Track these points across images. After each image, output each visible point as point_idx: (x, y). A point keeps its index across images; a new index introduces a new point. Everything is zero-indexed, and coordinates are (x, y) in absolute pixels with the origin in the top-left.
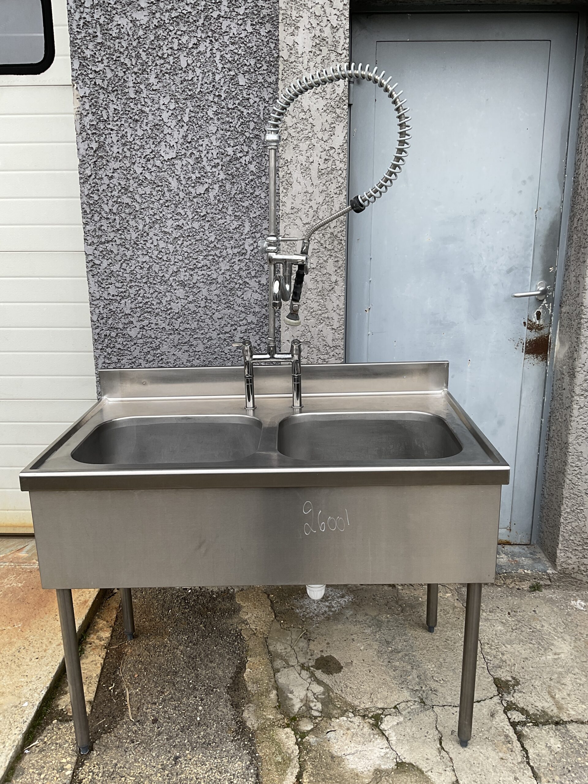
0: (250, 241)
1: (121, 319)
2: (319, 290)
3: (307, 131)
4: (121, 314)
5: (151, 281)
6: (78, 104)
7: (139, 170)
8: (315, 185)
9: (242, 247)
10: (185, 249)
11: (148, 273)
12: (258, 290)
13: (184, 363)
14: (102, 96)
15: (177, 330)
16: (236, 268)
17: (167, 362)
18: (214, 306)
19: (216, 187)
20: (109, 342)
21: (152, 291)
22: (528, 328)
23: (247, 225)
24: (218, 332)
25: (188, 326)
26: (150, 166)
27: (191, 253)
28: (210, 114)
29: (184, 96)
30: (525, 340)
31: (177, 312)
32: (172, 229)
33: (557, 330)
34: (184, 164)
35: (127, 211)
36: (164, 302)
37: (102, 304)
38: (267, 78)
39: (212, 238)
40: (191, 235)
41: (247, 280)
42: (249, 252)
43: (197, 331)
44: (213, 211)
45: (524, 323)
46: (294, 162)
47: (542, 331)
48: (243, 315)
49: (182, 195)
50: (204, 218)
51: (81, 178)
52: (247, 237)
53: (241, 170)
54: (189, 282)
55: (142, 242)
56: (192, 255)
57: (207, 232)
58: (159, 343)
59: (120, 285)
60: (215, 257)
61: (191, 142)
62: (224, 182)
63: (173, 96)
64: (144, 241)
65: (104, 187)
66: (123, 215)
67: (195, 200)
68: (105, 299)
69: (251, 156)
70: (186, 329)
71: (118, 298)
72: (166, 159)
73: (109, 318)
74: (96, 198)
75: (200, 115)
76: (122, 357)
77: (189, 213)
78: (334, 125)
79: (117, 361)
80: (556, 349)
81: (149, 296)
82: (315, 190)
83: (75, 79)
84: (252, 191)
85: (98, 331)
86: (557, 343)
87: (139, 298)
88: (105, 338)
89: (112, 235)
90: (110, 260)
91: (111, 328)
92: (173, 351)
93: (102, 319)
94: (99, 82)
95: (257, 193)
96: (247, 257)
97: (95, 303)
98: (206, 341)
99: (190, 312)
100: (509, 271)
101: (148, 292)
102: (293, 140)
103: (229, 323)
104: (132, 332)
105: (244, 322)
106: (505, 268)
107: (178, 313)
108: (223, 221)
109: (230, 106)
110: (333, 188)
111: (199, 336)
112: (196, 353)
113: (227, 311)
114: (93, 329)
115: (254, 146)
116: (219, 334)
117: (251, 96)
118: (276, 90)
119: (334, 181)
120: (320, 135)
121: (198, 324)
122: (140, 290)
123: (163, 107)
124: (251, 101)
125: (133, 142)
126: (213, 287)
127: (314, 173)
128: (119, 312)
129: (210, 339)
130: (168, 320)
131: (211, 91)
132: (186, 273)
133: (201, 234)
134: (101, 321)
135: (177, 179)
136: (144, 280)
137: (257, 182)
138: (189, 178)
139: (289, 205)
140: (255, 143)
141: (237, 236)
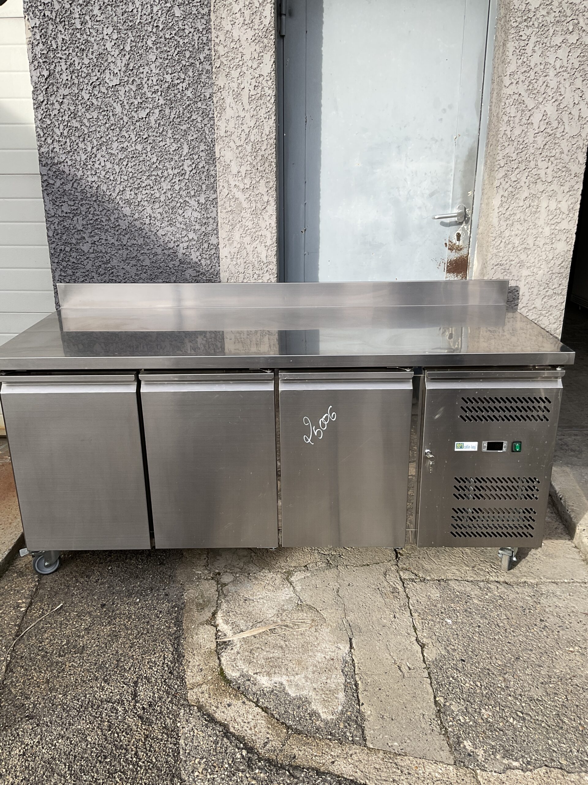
0: (189, 162)
1: (75, 235)
2: (252, 210)
3: (238, 60)
4: (74, 230)
5: (100, 199)
6: (30, 34)
7: (86, 97)
8: (246, 110)
9: (181, 168)
10: (130, 170)
11: (97, 192)
12: (198, 209)
13: (133, 277)
14: (51, 27)
15: (125, 245)
16: (177, 187)
17: (118, 276)
18: (158, 224)
19: (157, 111)
20: (65, 256)
21: (101, 209)
22: (449, 249)
23: (186, 147)
24: (163, 248)
25: (135, 242)
26: (96, 93)
27: (135, 173)
28: (150, 43)
29: (125, 27)
30: (446, 260)
31: (124, 228)
32: (117, 151)
33: (475, 251)
34: (127, 91)
35: (77, 134)
36: (112, 219)
37: (56, 221)
38: (200, 9)
39: (154, 160)
40: (135, 156)
41: (187, 199)
42: (188, 173)
43: (144, 246)
44: (155, 134)
45: (446, 244)
46: (227, 89)
47: (461, 252)
48: (184, 233)
49: (126, 119)
50: (146, 140)
51: (34, 104)
52: (186, 158)
53: (179, 96)
54: (134, 200)
55: (91, 163)
56: (136, 175)
57: (149, 154)
58: (109, 258)
59: (72, 203)
60: (158, 177)
61: (132, 70)
62: (163, 106)
63: (115, 27)
64: (93, 162)
65: (56, 112)
66: (73, 138)
67: (138, 124)
68: (59, 216)
69: (187, 82)
70: (133, 244)
71: (71, 215)
72: (111, 86)
73: (64, 234)
74: (49, 122)
75: (140, 44)
76: (76, 271)
77: (133, 136)
78: (262, 54)
79: (72, 274)
80: (474, 269)
81: (99, 213)
82: (246, 114)
83: (26, 11)
84: (189, 116)
85: (53, 246)
86: (475, 262)
87: (90, 215)
88: (60, 253)
89: (64, 157)
90: (63, 180)
91: (66, 243)
92: (122, 265)
93: (57, 234)
94: (47, 13)
95: (194, 117)
96: (187, 177)
97: (50, 219)
98: (151, 256)
99: (136, 229)
100: (431, 195)
101: (97, 209)
102: (225, 68)
103: (172, 240)
104: (85, 247)
105: (186, 239)
106: (428, 192)
107: (125, 230)
108: (164, 143)
109: (167, 36)
110: (262, 113)
111: (146, 251)
112: (144, 267)
113: (169, 228)
114: (49, 244)
115: (190, 73)
116: (163, 250)
117: (186, 27)
118: (208, 21)
119: (264, 107)
120: (250, 63)
121: (144, 240)
122: (90, 207)
123: (106, 37)
124: (187, 32)
125: (80, 70)
126: (157, 205)
127: (245, 100)
128: (72, 228)
129: (156, 254)
130: (117, 236)
131: (150, 22)
132: (132, 192)
133: (144, 155)
134: (57, 237)
135: (121, 104)
136: (94, 199)
137: (194, 107)
138: (132, 103)
139: (223, 129)
140: (191, 70)
141: (176, 158)
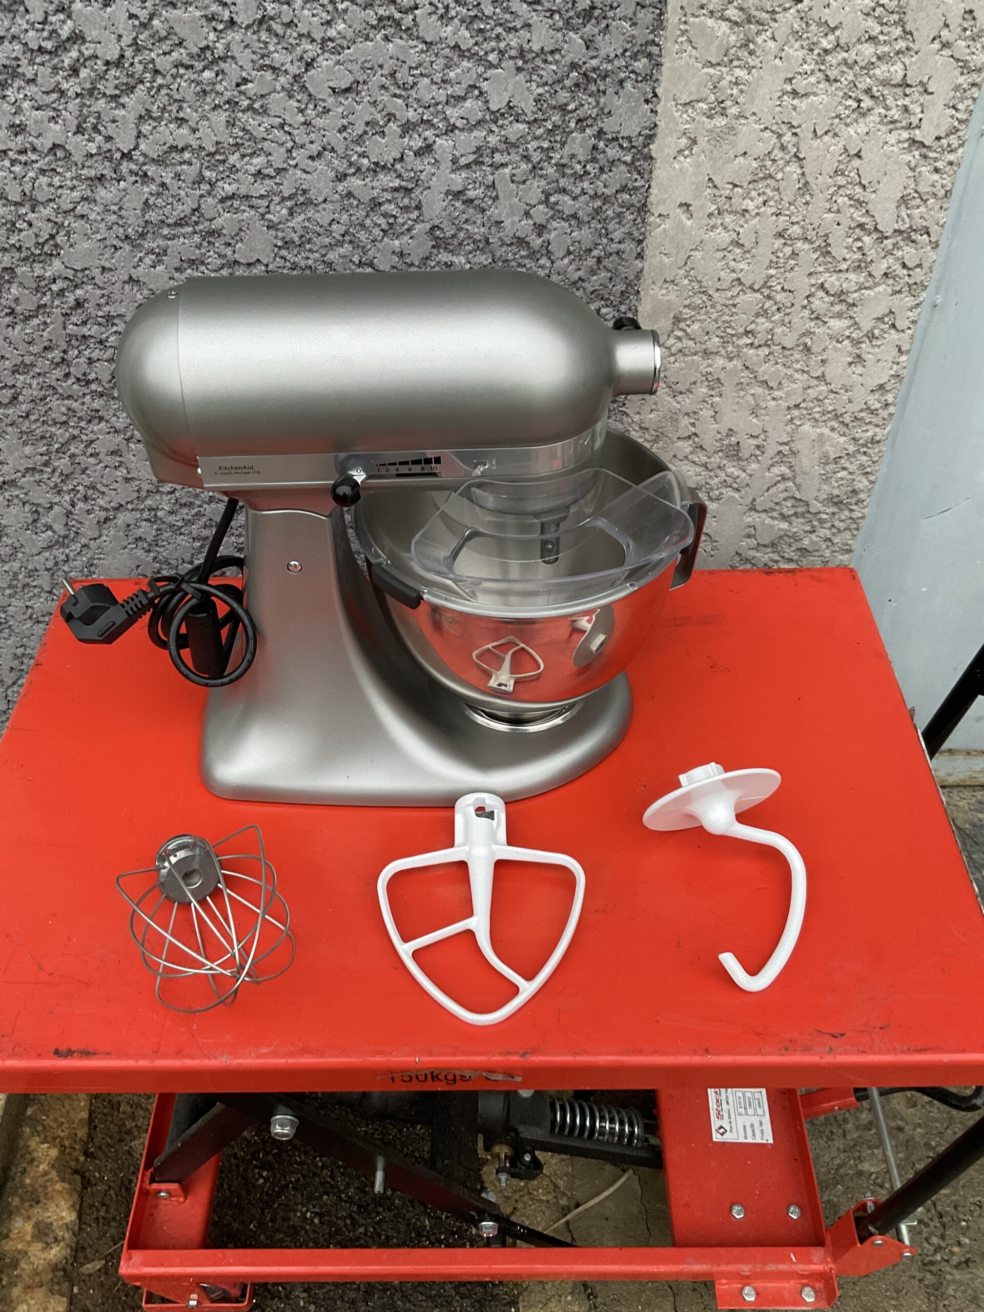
129: (301, 201)
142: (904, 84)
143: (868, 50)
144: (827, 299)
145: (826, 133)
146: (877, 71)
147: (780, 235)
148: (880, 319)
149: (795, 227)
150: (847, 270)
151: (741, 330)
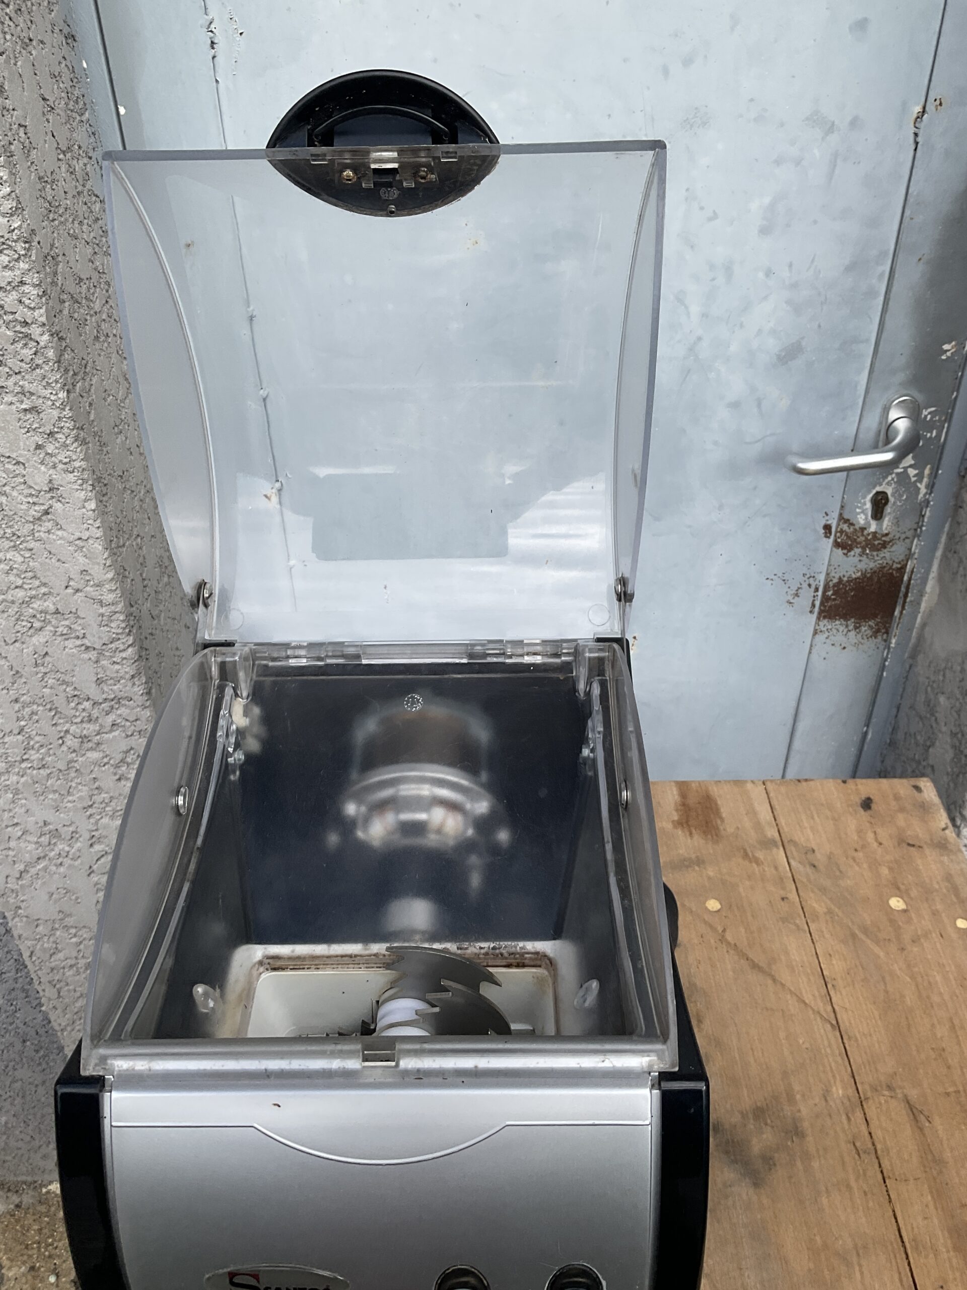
22: (837, 545)
30: (822, 578)
45: (827, 528)
47: (886, 553)
80: (924, 605)
100: (788, 355)
106: (772, 345)
142: (57, 612)
143: (20, 594)
144: (76, 740)
145: (15, 642)
146: (35, 606)
147: (16, 701)
148: (128, 751)
149: (25, 697)
150: (82, 722)
151: (18, 758)
